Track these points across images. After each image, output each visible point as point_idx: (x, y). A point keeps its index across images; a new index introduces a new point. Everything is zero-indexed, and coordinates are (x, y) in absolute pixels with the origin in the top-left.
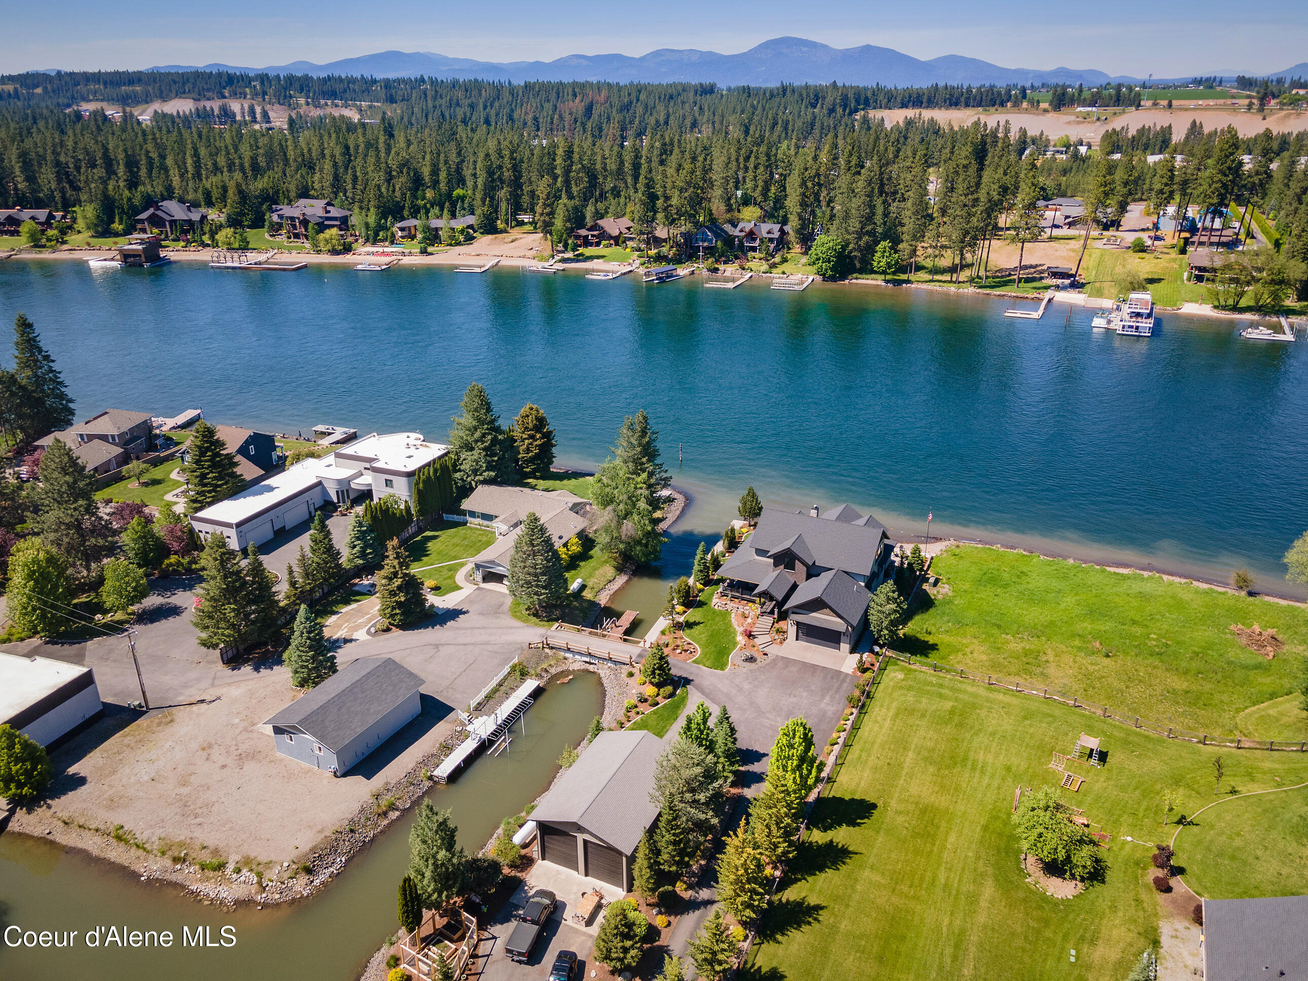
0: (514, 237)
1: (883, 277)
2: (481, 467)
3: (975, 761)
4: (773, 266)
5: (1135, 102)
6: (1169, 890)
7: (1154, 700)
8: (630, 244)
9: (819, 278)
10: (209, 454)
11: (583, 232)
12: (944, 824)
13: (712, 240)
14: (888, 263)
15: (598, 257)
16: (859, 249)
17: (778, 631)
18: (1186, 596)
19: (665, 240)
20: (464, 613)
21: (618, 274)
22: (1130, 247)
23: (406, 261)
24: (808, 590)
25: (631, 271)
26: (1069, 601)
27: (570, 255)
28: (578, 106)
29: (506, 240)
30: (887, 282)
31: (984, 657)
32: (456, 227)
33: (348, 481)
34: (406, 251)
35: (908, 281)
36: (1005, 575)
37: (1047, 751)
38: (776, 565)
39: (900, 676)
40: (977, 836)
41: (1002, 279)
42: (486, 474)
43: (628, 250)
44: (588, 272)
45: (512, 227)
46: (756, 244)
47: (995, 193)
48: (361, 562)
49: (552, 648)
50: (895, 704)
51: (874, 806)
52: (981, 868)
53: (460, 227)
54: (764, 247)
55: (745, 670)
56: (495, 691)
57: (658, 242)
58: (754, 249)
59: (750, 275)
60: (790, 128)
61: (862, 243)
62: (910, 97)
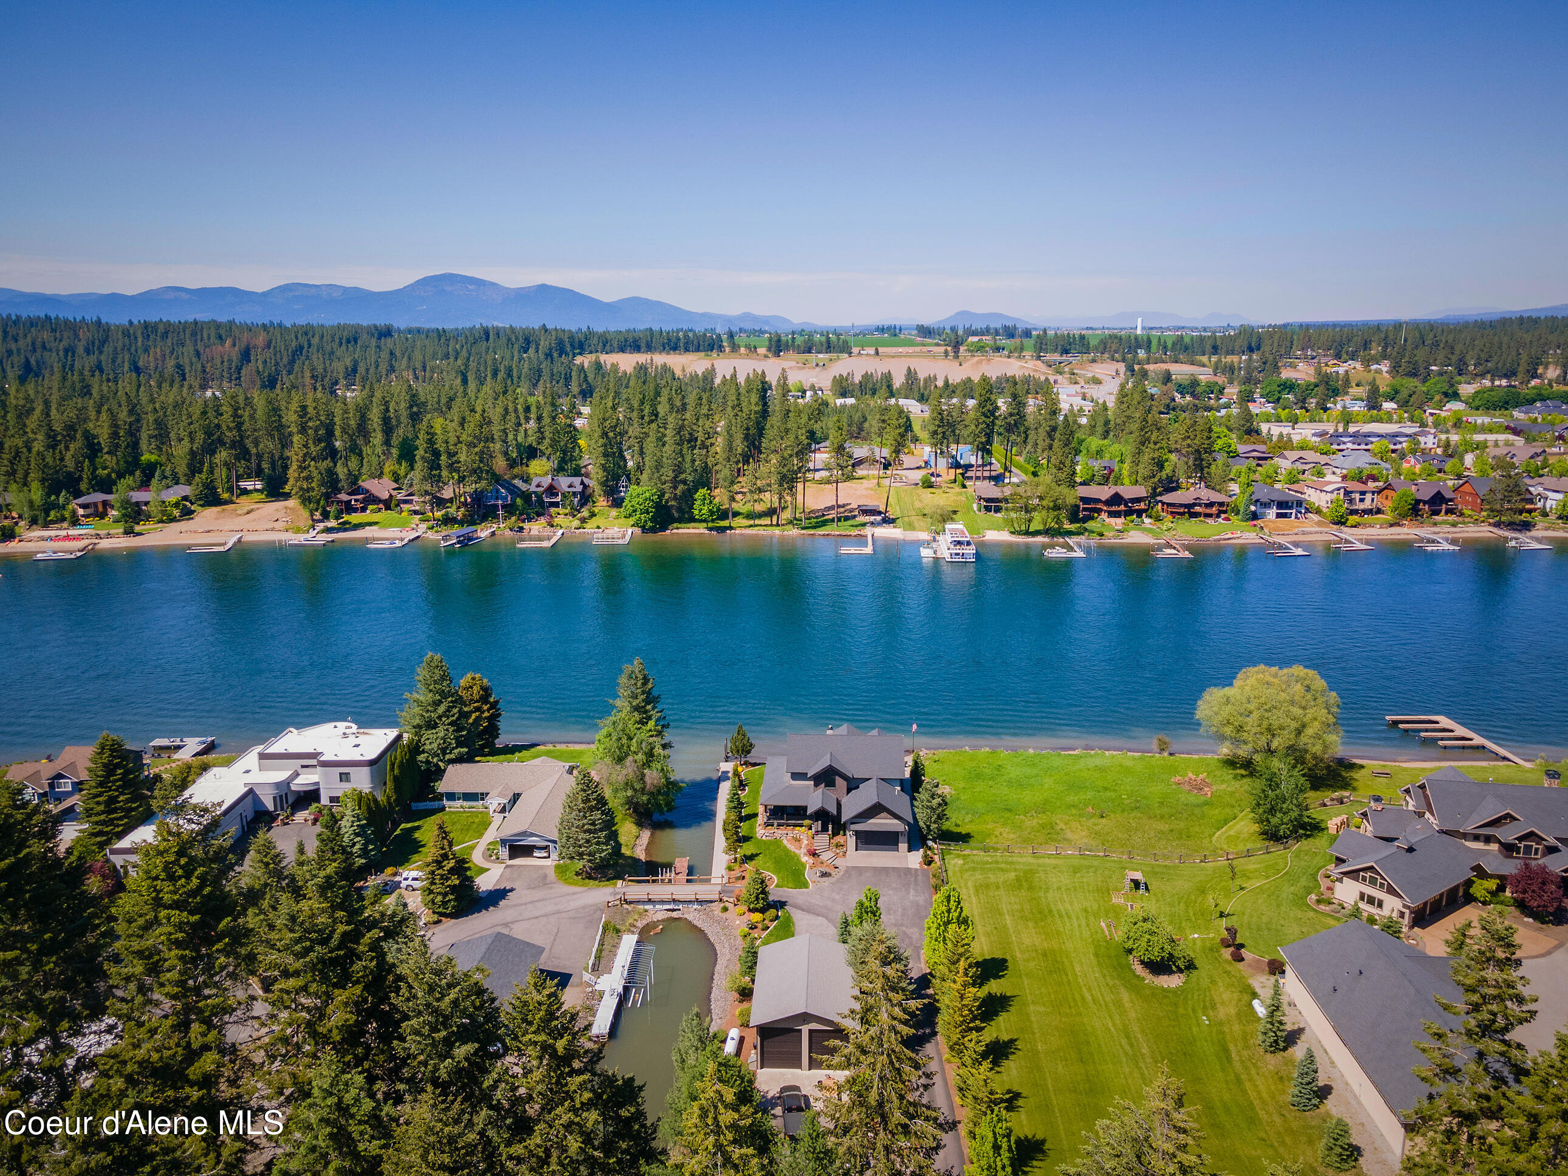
0: (249, 508)
1: (705, 525)
2: (450, 744)
3: (1058, 911)
4: (583, 520)
5: (845, 349)
6: (1242, 959)
7: (1153, 841)
8: (406, 507)
9: (638, 531)
10: (119, 771)
11: (343, 497)
12: (1065, 960)
13: (506, 498)
14: (710, 511)
15: (370, 524)
16: (675, 498)
17: (838, 846)
18: (1130, 763)
19: (451, 501)
20: (512, 890)
21: (406, 541)
22: (917, 484)
23: (105, 544)
24: (853, 804)
25: (418, 537)
26: (1048, 782)
27: (332, 523)
28: (229, 350)
29: (239, 512)
30: (710, 529)
31: (1012, 836)
32: (167, 500)
33: (287, 783)
34: (102, 533)
35: (731, 528)
36: (986, 770)
37: (1105, 891)
38: (816, 785)
39: (961, 862)
40: (1094, 961)
41: (818, 520)
42: (456, 751)
43: (404, 514)
44: (367, 540)
45: (237, 497)
46: (559, 499)
47: (804, 437)
48: (363, 861)
49: (631, 903)
50: (970, 884)
51: (1005, 961)
52: (1111, 983)
53: (173, 499)
54: (568, 502)
55: (827, 884)
56: (600, 951)
57: (440, 503)
58: (556, 505)
59: (561, 532)
60: (515, 374)
61: (678, 492)
62: (626, 341)
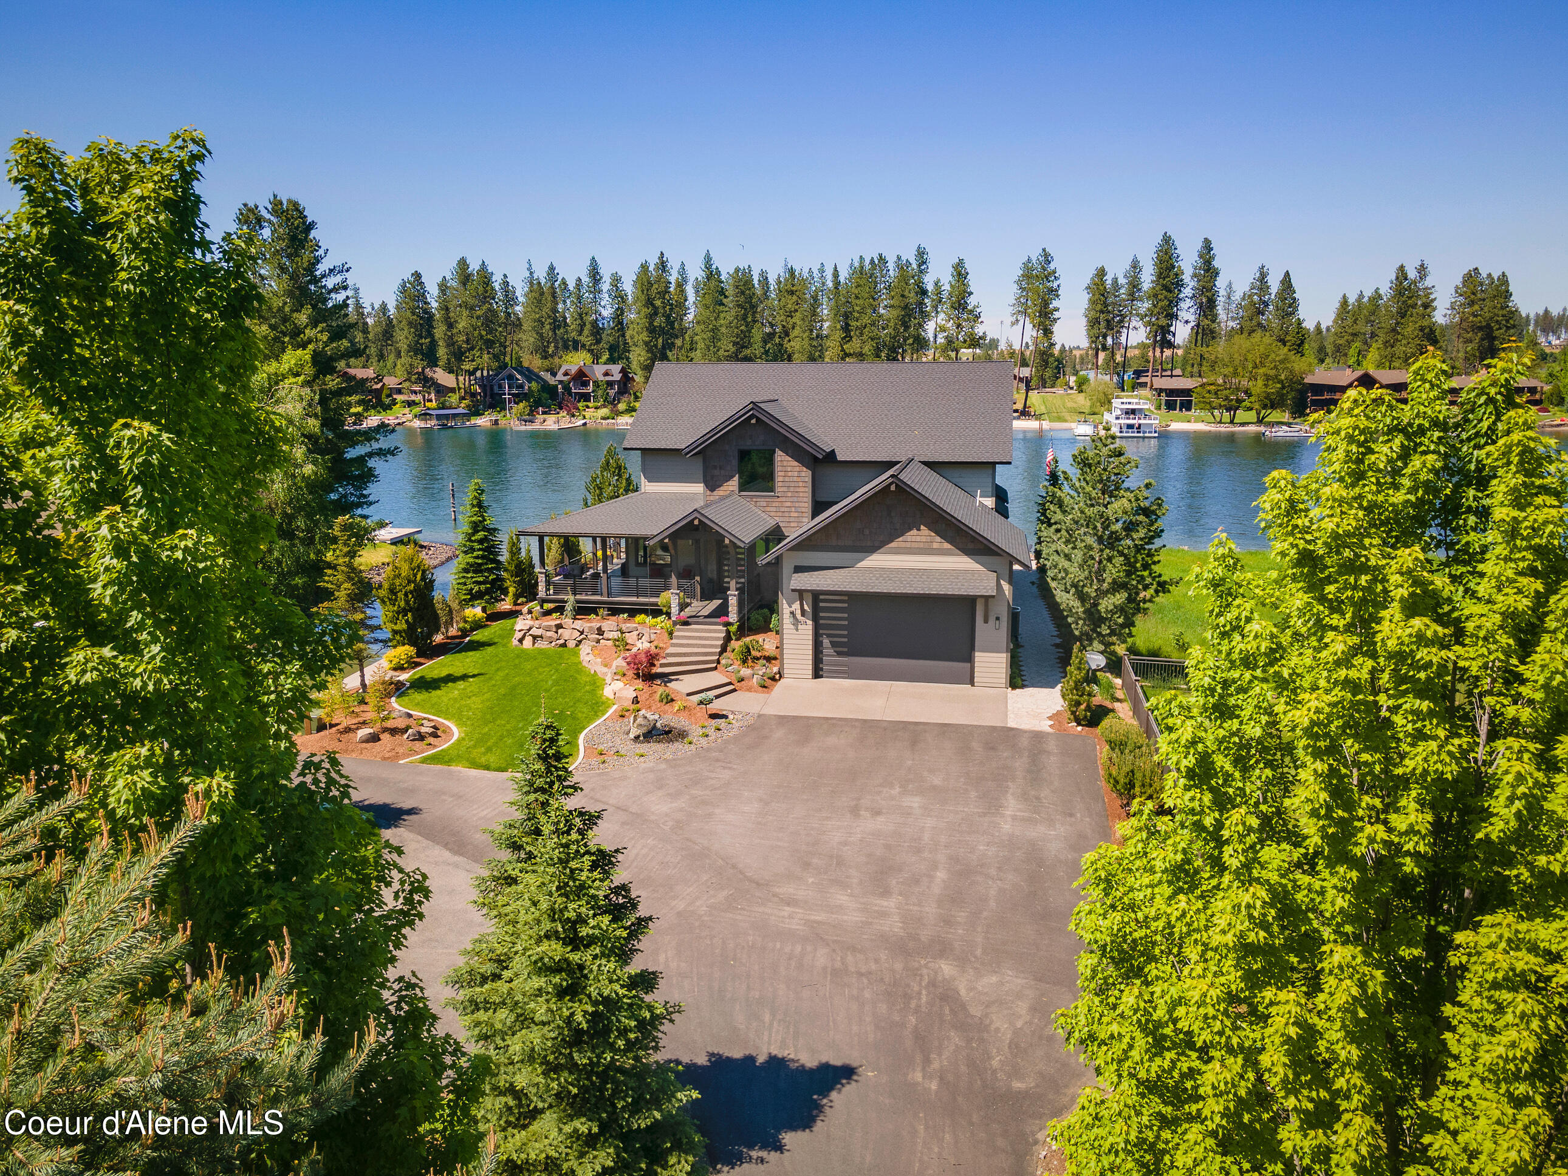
4: (617, 413)
8: (399, 397)
38: (712, 487)
46: (589, 389)
58: (586, 396)
59: (582, 421)
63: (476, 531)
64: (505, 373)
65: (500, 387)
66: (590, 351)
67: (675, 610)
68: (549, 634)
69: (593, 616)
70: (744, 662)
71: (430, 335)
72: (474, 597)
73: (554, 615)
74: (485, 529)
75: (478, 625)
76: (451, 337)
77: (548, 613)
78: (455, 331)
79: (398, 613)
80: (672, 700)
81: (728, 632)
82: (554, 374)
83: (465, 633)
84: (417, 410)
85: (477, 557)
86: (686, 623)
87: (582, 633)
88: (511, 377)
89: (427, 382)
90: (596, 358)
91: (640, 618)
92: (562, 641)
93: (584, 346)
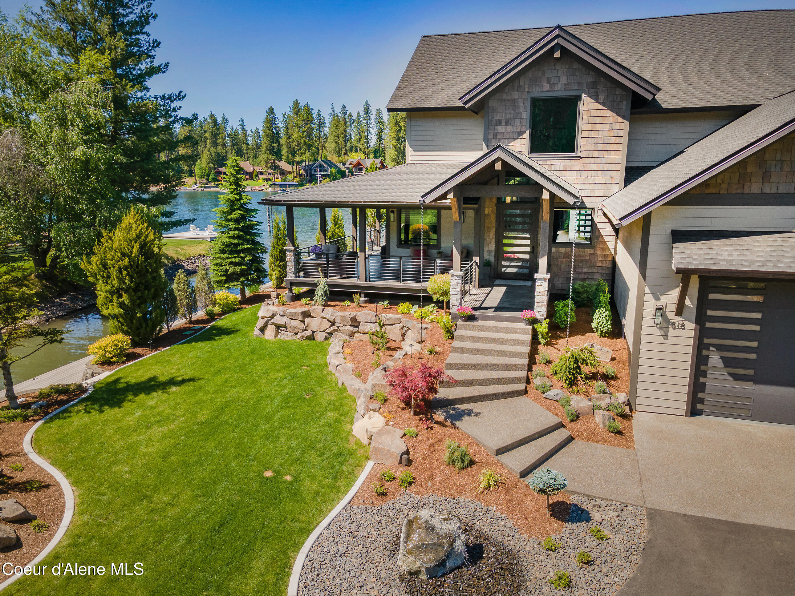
8: (262, 177)
63: (232, 210)
64: (317, 163)
65: (315, 171)
66: (364, 152)
67: (455, 298)
68: (294, 323)
69: (347, 303)
70: (571, 383)
71: (278, 142)
72: (230, 278)
73: (304, 301)
74: (242, 207)
75: (229, 309)
76: (289, 143)
77: (297, 298)
78: (291, 140)
79: (112, 293)
80: (472, 463)
81: (535, 333)
82: (344, 165)
83: (212, 317)
84: (270, 183)
85: (233, 237)
86: (471, 318)
87: (333, 323)
88: (321, 166)
89: (275, 167)
90: (367, 156)
91: (404, 306)
92: (309, 333)
93: (360, 150)
